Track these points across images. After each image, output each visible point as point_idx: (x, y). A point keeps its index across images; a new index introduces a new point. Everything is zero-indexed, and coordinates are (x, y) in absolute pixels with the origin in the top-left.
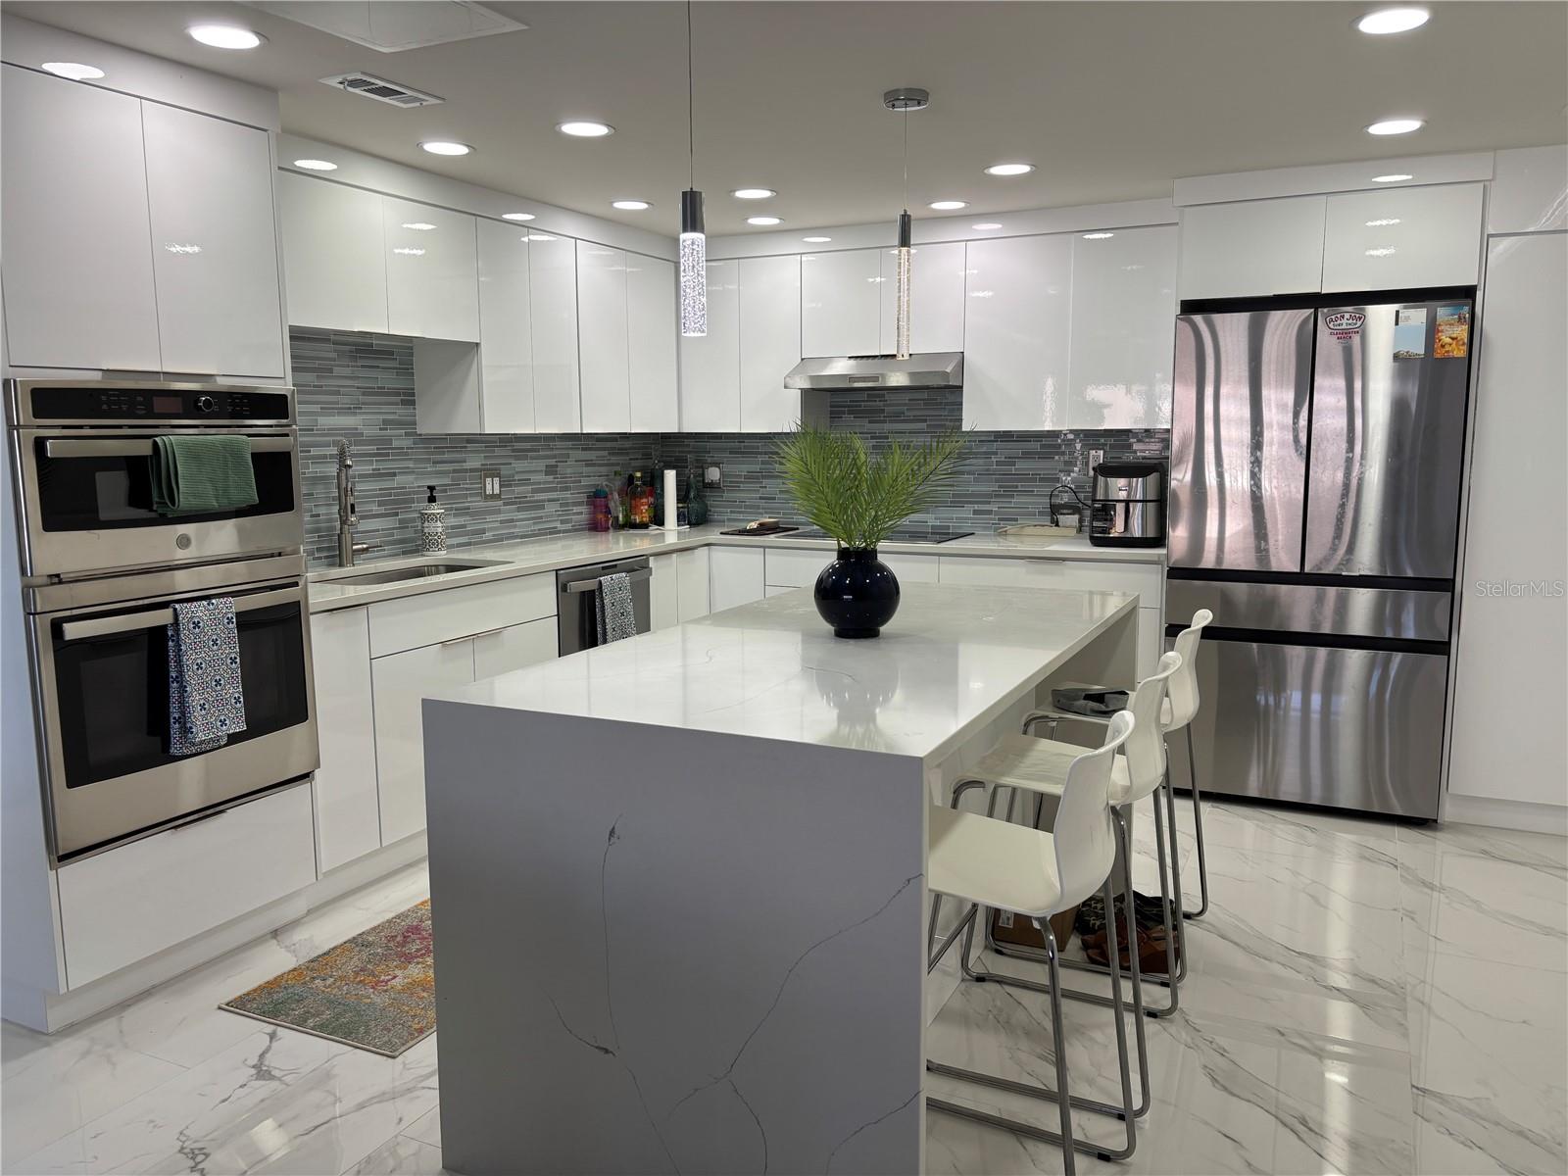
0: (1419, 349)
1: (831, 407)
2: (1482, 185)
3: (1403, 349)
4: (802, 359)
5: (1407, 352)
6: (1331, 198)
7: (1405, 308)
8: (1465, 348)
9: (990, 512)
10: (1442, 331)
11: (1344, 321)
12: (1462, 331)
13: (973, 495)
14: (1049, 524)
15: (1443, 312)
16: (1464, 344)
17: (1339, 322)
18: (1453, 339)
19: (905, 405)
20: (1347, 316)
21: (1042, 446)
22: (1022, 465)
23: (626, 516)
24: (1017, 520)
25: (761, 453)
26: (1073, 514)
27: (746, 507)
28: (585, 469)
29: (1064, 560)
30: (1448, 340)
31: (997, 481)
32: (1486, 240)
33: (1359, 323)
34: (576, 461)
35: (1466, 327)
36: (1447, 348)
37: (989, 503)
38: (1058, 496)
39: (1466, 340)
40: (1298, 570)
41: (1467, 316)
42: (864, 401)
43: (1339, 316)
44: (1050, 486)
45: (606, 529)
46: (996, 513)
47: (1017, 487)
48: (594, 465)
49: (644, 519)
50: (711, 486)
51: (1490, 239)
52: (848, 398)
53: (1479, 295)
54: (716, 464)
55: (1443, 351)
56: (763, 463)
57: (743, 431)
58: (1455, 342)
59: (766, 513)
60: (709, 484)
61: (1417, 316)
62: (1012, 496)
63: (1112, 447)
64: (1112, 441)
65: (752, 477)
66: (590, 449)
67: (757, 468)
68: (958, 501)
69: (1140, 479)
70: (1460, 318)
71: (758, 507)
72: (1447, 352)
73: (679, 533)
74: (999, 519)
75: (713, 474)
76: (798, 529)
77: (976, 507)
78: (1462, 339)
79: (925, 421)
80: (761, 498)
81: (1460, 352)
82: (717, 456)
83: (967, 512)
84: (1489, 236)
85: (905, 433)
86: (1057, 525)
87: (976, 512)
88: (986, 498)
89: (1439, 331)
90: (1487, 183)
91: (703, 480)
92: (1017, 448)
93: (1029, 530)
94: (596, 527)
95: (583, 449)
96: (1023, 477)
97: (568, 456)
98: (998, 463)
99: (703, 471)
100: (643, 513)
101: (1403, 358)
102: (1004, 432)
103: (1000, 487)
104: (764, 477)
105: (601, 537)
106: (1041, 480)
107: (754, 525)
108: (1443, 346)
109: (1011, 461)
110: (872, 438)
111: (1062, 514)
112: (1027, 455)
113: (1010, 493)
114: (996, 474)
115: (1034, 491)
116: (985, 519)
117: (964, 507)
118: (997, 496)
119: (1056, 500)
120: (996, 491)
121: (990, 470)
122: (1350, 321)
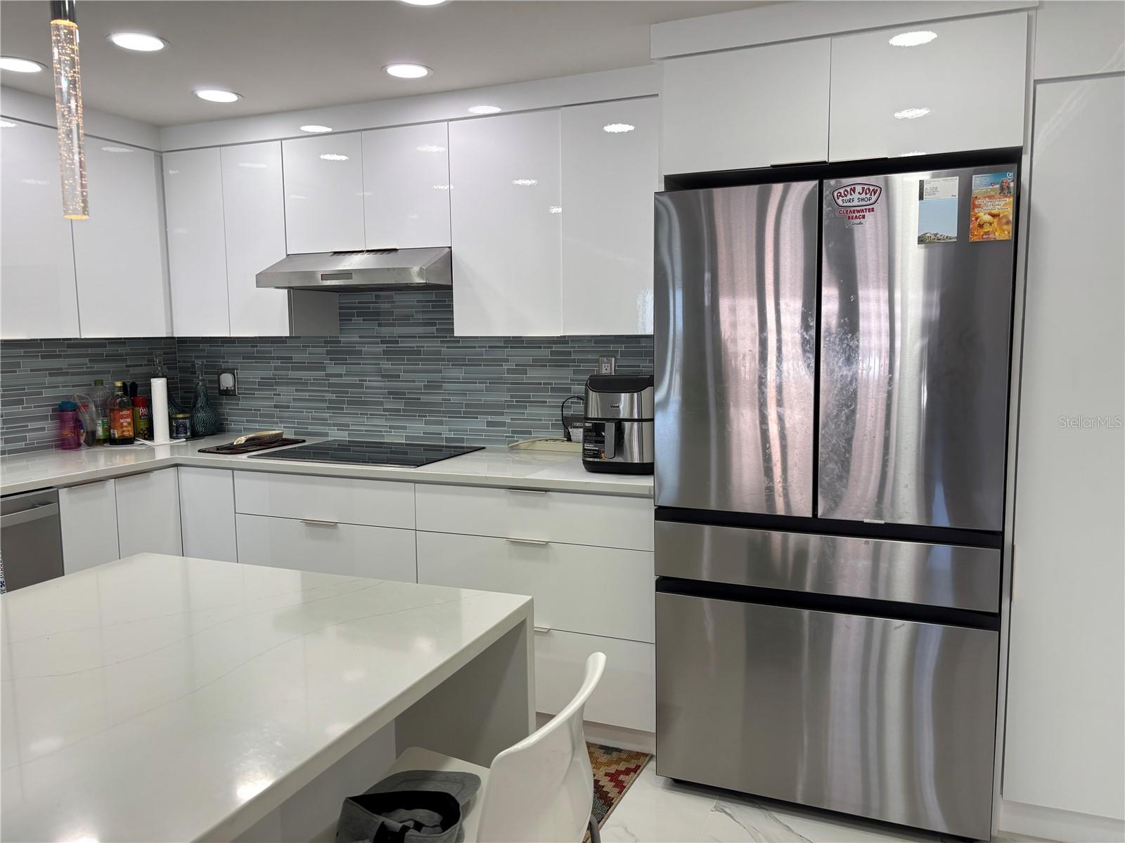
0: (950, 230)
1: (340, 308)
2: (1025, 14)
3: (930, 231)
4: (288, 255)
5: (936, 235)
6: (836, 40)
7: (934, 176)
8: (1010, 227)
9: (503, 424)
10: (979, 206)
11: (856, 196)
12: (1005, 206)
13: (485, 406)
14: (561, 438)
15: (981, 181)
16: (1008, 223)
17: (849, 197)
18: (994, 216)
19: (412, 307)
20: (859, 189)
21: (552, 353)
22: (533, 374)
23: (108, 429)
24: (530, 433)
25: (273, 358)
27: (261, 416)
28: (47, 380)
29: (547, 490)
30: (987, 218)
31: (509, 390)
32: (1033, 85)
33: (874, 198)
34: (32, 371)
35: (1010, 200)
36: (987, 228)
37: (502, 414)
38: (570, 407)
39: (1011, 218)
40: (810, 515)
41: (1012, 185)
42: (372, 303)
43: (848, 189)
44: (561, 397)
45: (78, 446)
46: (510, 425)
47: (529, 397)
48: (66, 374)
49: (126, 434)
50: (227, 393)
51: (1038, 86)
52: (354, 299)
53: (1025, 160)
54: (231, 371)
55: (981, 232)
56: (276, 369)
57: (232, 335)
58: (996, 220)
59: (281, 422)
60: (224, 390)
61: (946, 185)
62: (525, 407)
63: (622, 354)
64: (622, 348)
65: (265, 384)
66: (59, 356)
67: (270, 373)
68: (472, 411)
69: (635, 394)
70: (1002, 189)
71: (272, 416)
72: (987, 233)
73: (172, 447)
74: (513, 432)
75: (227, 381)
76: (304, 441)
77: (490, 418)
78: (1006, 216)
79: (435, 324)
80: (276, 407)
81: (1004, 234)
82: (231, 361)
83: (480, 423)
84: (1036, 82)
85: (415, 337)
86: (569, 439)
87: (489, 424)
88: (497, 409)
89: (975, 206)
90: (1032, 13)
91: (219, 387)
92: (527, 356)
93: (540, 445)
94: (66, 444)
95: (43, 357)
96: (537, 387)
97: (18, 365)
98: (510, 371)
99: (219, 378)
100: (125, 425)
101: (930, 242)
102: (513, 337)
103: (512, 397)
104: (278, 384)
105: (71, 455)
106: (553, 390)
107: (242, 440)
108: (981, 226)
109: (521, 369)
110: (382, 342)
111: (575, 427)
112: (539, 363)
113: (522, 404)
114: (508, 383)
115: (546, 402)
116: (498, 432)
117: (477, 418)
118: (509, 407)
119: (567, 413)
120: (509, 401)
121: (501, 379)
122: (863, 196)
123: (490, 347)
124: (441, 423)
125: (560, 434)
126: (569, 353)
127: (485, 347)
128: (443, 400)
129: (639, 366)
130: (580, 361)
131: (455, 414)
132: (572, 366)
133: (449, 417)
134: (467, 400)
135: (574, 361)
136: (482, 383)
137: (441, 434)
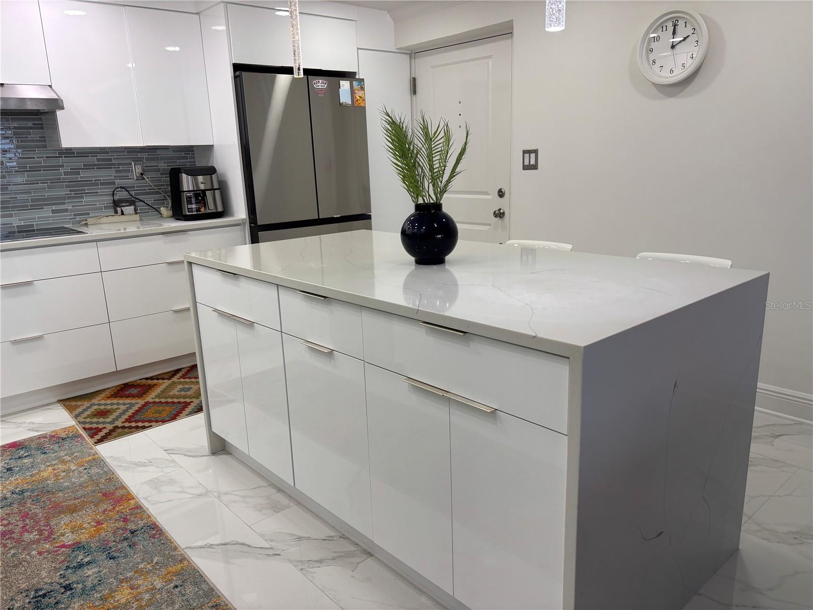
2: (355, 22)
5: (346, 103)
9: (66, 210)
11: (320, 84)
12: (362, 94)
13: (49, 199)
14: (114, 214)
15: (355, 84)
16: (364, 100)
17: (318, 84)
18: (360, 97)
20: (320, 82)
21: (99, 160)
22: (84, 174)
24: (88, 214)
26: (130, 205)
30: (358, 98)
31: (67, 187)
32: (357, 50)
33: (325, 86)
35: (364, 92)
36: (359, 102)
37: (64, 203)
38: (117, 194)
41: (363, 86)
43: (317, 81)
44: (111, 188)
46: (71, 211)
47: (85, 190)
51: (359, 50)
61: (347, 85)
62: (82, 197)
63: (147, 159)
64: (145, 155)
68: (38, 204)
70: (361, 87)
72: (359, 104)
74: (75, 215)
77: (54, 208)
78: (363, 98)
81: (363, 104)
83: (46, 212)
86: (121, 214)
87: (53, 212)
88: (61, 200)
89: (355, 93)
92: (80, 162)
93: (104, 220)
96: (89, 183)
98: (66, 173)
101: (344, 106)
103: (70, 191)
106: (102, 184)
108: (357, 101)
109: (75, 171)
111: (121, 206)
112: (87, 167)
113: (79, 195)
114: (66, 182)
115: (98, 192)
116: (65, 216)
117: (43, 208)
118: (69, 198)
119: (116, 198)
120: (69, 194)
121: (60, 179)
122: (322, 85)
123: (46, 157)
124: (11, 216)
125: (112, 211)
126: (110, 160)
127: (43, 157)
128: (10, 198)
129: (158, 166)
130: (119, 164)
131: (24, 208)
132: (114, 168)
133: (17, 210)
134: (32, 196)
135: (114, 164)
136: (44, 183)
137: (12, 224)
